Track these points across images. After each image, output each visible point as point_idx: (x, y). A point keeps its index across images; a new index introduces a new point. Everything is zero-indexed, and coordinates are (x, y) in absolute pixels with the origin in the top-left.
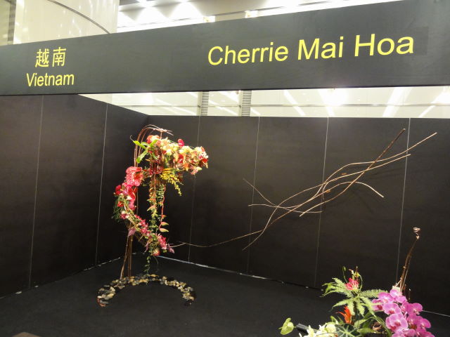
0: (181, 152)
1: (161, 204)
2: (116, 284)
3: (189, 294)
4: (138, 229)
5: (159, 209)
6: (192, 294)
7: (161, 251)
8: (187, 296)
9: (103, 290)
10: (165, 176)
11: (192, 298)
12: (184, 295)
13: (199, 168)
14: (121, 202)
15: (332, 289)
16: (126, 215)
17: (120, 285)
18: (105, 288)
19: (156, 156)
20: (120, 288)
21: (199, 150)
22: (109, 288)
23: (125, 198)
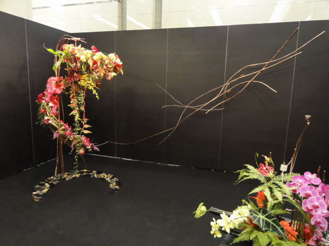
0: (95, 58)
1: (82, 108)
2: (51, 180)
3: (115, 184)
4: (62, 132)
5: (81, 113)
6: (118, 183)
7: (86, 150)
8: (113, 185)
9: (38, 186)
10: (82, 83)
11: (117, 187)
12: (111, 185)
13: (114, 74)
14: (44, 109)
15: (246, 176)
16: (49, 120)
17: (54, 181)
18: (40, 185)
19: (72, 63)
20: (55, 183)
21: (112, 56)
22: (44, 185)
23: (48, 105)
